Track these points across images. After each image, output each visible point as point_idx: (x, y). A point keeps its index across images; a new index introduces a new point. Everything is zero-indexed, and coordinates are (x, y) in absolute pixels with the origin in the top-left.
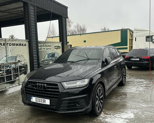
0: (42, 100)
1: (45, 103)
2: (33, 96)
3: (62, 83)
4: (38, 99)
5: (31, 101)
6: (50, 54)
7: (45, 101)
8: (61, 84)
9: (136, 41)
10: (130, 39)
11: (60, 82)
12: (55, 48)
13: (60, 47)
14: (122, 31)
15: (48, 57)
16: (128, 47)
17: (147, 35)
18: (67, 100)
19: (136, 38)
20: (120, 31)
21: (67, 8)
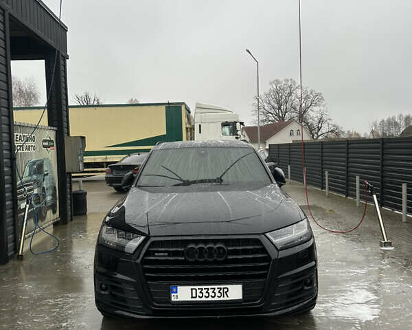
0: (217, 291)
1: (226, 298)
2: (181, 285)
3: (268, 234)
4: (199, 291)
5: (173, 299)
6: (34, 163)
7: (226, 290)
8: (266, 237)
9: (200, 132)
10: (187, 128)
11: (263, 234)
12: (44, 146)
13: (52, 141)
14: (169, 107)
15: (30, 175)
17: (224, 121)
18: (288, 277)
19: (200, 126)
20: (164, 107)
21: (66, 31)
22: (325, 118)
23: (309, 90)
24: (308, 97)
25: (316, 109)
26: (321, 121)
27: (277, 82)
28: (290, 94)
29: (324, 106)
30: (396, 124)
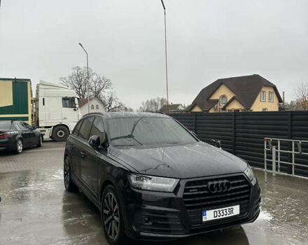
0: (227, 211)
1: (232, 215)
2: (208, 210)
4: (218, 212)
5: (204, 220)
7: (232, 210)
9: (44, 104)
10: (32, 101)
14: (16, 82)
16: (29, 115)
17: (64, 96)
19: (44, 99)
20: (11, 82)
22: (114, 97)
23: (101, 76)
24: (100, 82)
25: (106, 90)
26: (111, 99)
27: (78, 68)
28: (88, 78)
29: (112, 89)
30: (155, 104)
